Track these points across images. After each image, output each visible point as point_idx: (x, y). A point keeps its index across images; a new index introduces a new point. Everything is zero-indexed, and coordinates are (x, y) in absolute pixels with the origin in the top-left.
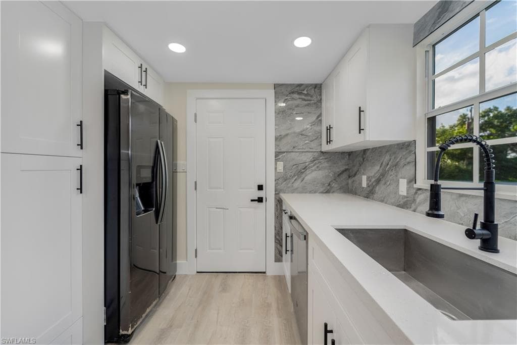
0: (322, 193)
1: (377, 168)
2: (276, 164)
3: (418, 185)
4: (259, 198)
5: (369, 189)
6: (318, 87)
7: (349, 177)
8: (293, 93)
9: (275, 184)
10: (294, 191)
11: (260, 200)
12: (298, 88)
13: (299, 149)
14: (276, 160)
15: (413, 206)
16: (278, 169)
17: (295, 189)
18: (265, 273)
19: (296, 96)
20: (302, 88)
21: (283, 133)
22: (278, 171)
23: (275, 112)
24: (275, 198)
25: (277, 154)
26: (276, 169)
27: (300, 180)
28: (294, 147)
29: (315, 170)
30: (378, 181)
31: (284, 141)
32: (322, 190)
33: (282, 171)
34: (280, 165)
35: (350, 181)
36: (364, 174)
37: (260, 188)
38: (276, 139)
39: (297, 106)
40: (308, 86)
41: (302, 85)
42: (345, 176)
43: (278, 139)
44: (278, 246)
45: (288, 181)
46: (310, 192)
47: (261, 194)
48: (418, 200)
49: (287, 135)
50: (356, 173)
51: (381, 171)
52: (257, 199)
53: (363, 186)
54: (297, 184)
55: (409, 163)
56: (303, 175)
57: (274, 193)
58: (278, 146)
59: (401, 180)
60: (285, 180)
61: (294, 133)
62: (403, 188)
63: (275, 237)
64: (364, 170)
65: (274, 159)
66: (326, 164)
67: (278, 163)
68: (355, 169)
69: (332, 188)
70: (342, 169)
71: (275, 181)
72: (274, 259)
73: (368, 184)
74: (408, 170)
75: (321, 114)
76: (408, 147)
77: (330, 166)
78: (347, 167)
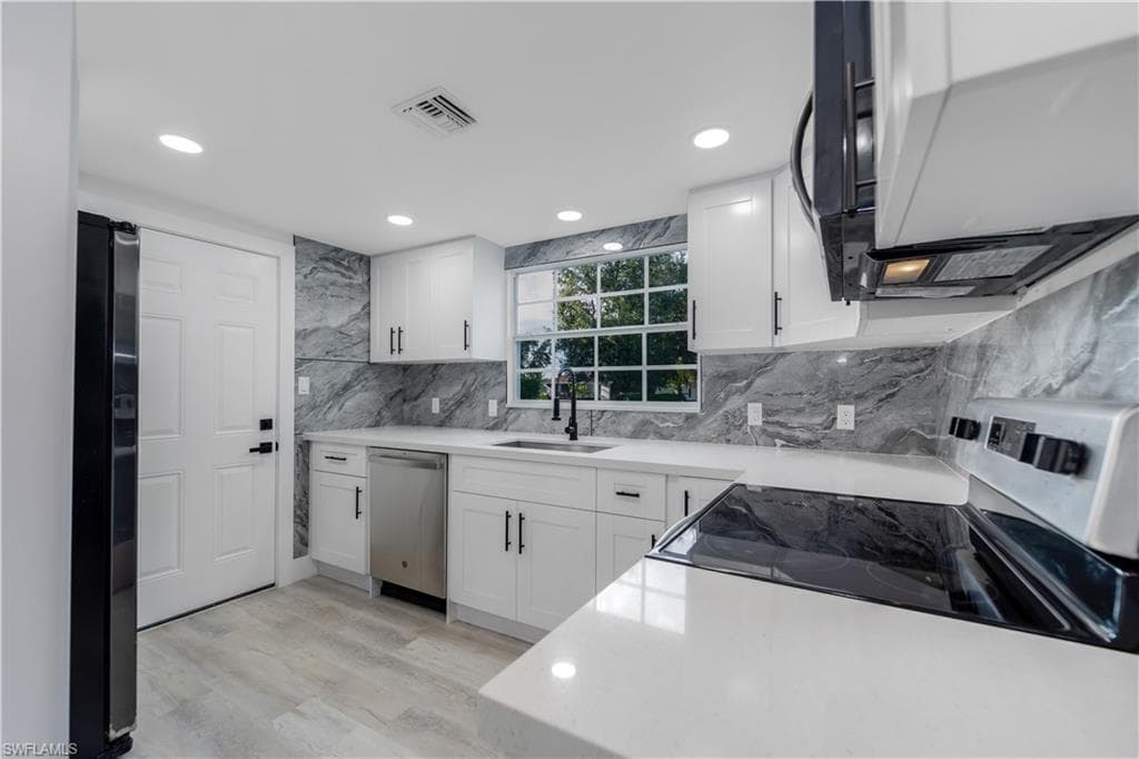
0: (370, 426)
1: (457, 388)
2: (296, 381)
3: (509, 404)
4: (262, 445)
5: (443, 416)
6: (365, 261)
7: (405, 401)
8: (327, 259)
9: (296, 416)
10: (328, 426)
11: (265, 448)
12: (334, 253)
13: (336, 356)
14: (298, 374)
15: (505, 426)
16: (300, 388)
17: (331, 423)
18: (273, 585)
19: (331, 265)
20: (341, 254)
21: (309, 327)
22: (300, 393)
23: (296, 288)
24: (296, 443)
25: (299, 362)
26: (296, 388)
27: (336, 409)
28: (327, 353)
29: (360, 391)
30: (459, 404)
31: (313, 340)
32: (368, 422)
33: (307, 393)
34: (304, 383)
35: (406, 407)
36: (434, 396)
37: (266, 425)
38: (298, 335)
39: (333, 284)
40: (350, 254)
41: (341, 250)
42: (398, 400)
43: (301, 335)
44: (300, 528)
45: (319, 409)
46: (353, 427)
47: (268, 436)
48: (509, 419)
49: (315, 330)
50: (420, 394)
51: (464, 391)
52: (258, 446)
53: (434, 411)
54: (333, 414)
55: (499, 383)
56: (342, 400)
57: (293, 433)
58: (301, 348)
59: (490, 401)
60: (313, 409)
61: (328, 328)
62: (493, 409)
63: (295, 512)
64: (436, 390)
65: (293, 371)
66: (374, 383)
67: (301, 378)
68: (417, 391)
69: (382, 418)
70: (396, 389)
71: (295, 410)
72: (292, 555)
73: (441, 409)
74: (499, 390)
75: (369, 303)
76: (499, 366)
77: (380, 385)
78: (401, 387)
